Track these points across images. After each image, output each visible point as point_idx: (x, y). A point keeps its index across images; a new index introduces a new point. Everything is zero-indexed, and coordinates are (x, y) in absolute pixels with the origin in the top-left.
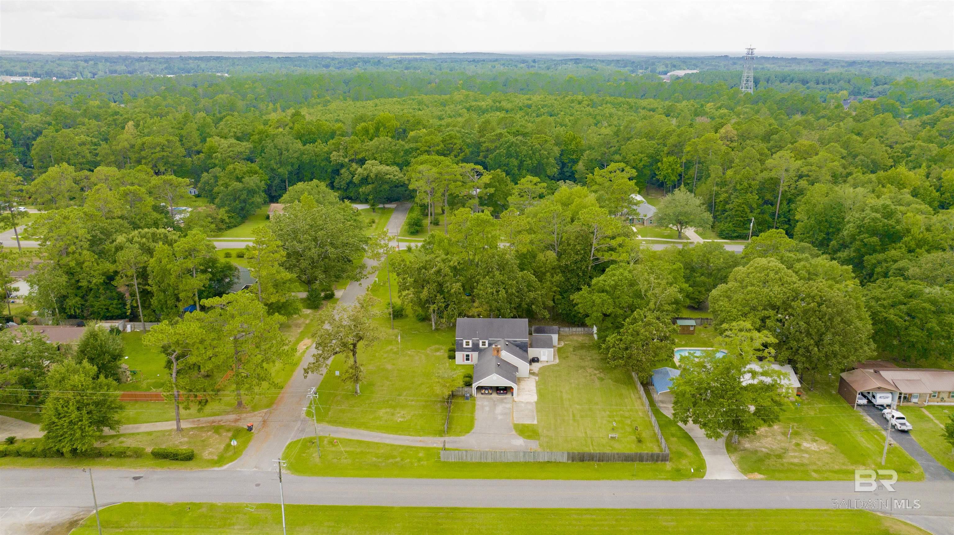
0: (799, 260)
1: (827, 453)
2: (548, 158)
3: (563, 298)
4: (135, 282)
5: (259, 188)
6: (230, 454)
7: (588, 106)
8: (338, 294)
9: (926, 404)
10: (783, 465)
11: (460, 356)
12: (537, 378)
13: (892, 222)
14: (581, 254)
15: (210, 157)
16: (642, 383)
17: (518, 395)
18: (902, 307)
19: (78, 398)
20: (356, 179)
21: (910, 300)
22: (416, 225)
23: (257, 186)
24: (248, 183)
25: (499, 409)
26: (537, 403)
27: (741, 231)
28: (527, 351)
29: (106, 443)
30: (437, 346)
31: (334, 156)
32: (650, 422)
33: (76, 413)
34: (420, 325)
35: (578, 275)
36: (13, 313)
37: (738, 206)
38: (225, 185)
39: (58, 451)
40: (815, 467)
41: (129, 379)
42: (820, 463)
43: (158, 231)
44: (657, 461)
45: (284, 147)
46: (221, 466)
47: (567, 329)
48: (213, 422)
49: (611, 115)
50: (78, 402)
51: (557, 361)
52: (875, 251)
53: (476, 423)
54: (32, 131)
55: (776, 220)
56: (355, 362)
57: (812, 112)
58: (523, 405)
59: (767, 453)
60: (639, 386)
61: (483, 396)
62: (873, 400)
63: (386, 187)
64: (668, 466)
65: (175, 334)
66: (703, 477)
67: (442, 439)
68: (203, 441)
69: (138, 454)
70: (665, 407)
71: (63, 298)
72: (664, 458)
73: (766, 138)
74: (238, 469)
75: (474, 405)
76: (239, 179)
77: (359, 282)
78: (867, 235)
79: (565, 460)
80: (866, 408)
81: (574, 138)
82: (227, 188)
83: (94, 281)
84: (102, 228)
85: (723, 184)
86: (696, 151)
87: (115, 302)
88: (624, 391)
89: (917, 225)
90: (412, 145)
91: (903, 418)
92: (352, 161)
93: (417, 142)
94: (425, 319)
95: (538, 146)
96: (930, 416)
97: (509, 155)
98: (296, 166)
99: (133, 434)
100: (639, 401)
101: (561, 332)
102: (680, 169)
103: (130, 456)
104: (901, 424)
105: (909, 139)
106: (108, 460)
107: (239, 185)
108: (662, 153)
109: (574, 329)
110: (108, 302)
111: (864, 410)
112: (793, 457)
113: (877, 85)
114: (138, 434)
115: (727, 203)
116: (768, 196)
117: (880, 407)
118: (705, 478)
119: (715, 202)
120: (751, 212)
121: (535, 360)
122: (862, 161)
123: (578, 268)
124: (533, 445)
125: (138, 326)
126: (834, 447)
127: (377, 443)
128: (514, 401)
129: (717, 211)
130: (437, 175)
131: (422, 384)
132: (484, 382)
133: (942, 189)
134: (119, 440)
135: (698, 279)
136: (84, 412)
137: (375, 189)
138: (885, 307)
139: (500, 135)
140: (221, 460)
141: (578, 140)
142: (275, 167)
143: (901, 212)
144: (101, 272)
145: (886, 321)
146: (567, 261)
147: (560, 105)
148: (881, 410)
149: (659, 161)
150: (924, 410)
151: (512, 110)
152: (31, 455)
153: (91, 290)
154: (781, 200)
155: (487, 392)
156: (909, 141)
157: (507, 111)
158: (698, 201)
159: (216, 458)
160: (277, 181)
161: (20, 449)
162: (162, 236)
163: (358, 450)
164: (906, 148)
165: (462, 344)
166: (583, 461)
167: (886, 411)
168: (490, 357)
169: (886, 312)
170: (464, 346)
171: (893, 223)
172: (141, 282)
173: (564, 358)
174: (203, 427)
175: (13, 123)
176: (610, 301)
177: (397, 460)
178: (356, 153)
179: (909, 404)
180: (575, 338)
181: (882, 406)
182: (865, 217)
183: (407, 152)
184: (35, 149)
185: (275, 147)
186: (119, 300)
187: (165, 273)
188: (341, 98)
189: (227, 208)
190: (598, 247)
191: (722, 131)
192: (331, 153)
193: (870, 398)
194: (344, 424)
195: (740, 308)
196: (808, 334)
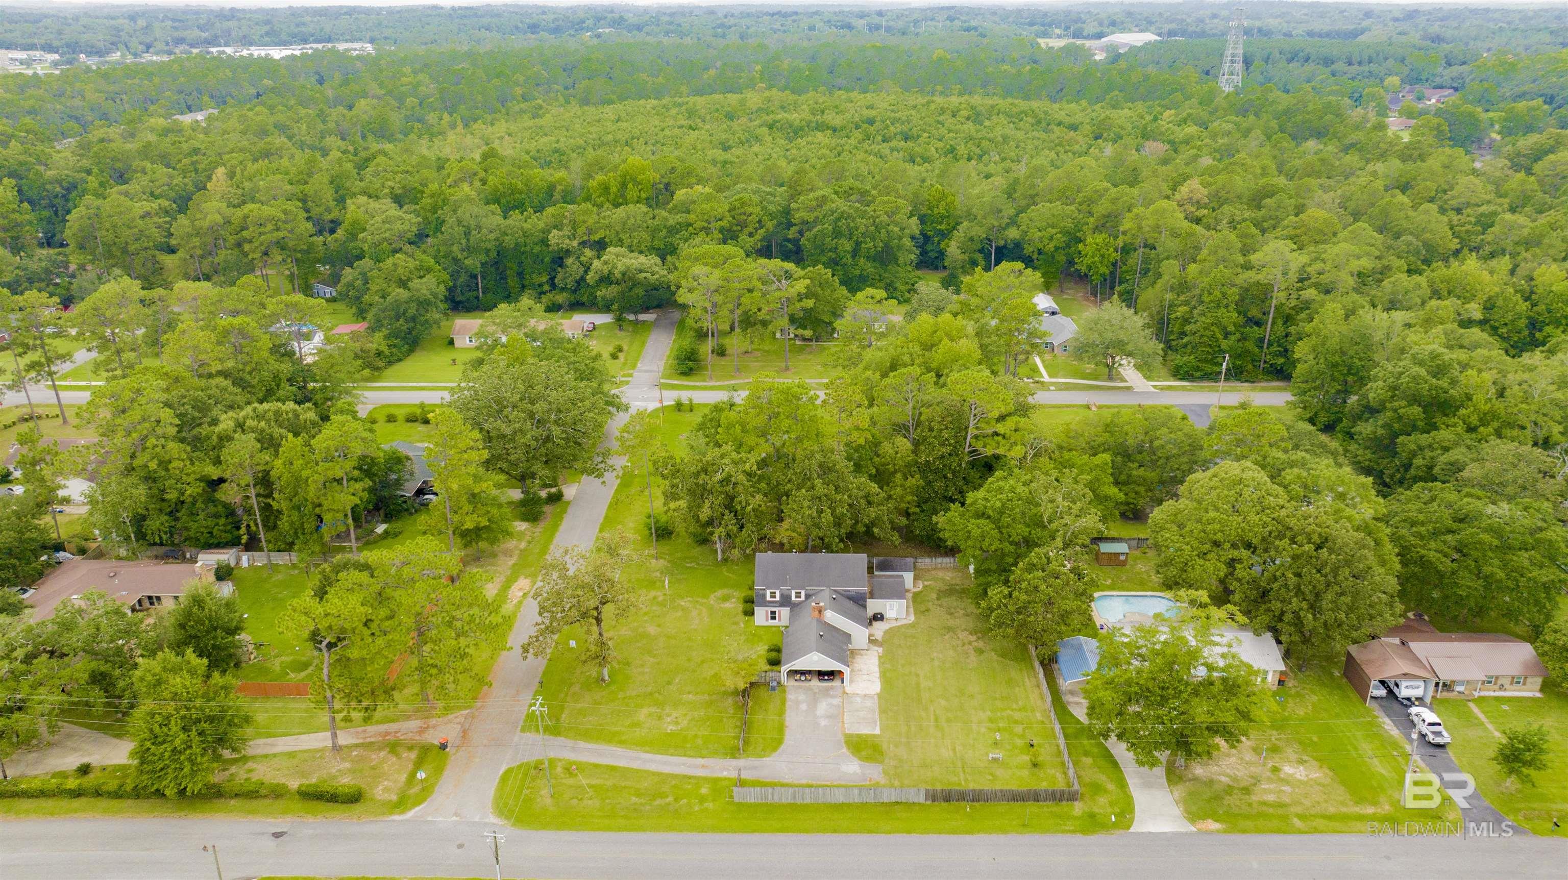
0: (1292, 464)
1: (1319, 784)
2: (900, 238)
3: (922, 511)
4: (252, 492)
5: (435, 296)
6: (415, 790)
7: (968, 119)
8: (570, 491)
9: (1476, 694)
10: (1250, 805)
11: (761, 615)
12: (880, 650)
13: (1444, 383)
14: (950, 445)
15: (353, 236)
16: (1042, 663)
17: (851, 681)
18: (1449, 537)
19: (183, 712)
20: (591, 278)
21: (1462, 526)
22: (689, 359)
23: (432, 293)
24: (418, 290)
25: (823, 707)
26: (879, 695)
27: (1208, 368)
28: (865, 607)
29: (227, 773)
30: (725, 591)
31: (554, 237)
32: (1053, 729)
33: (182, 736)
34: (697, 551)
35: (945, 477)
36: (64, 536)
37: (1205, 329)
38: (380, 294)
39: (158, 790)
40: (1298, 809)
41: (252, 657)
42: (1307, 803)
43: (284, 408)
44: (1061, 800)
45: (473, 223)
46: (403, 812)
47: (927, 560)
48: (388, 733)
49: (1005, 138)
50: (183, 718)
51: (912, 618)
52: (1415, 428)
53: (787, 732)
54: (61, 185)
55: (1265, 350)
56: (601, 634)
57: (1335, 135)
58: (859, 699)
59: (1229, 786)
60: (1037, 664)
61: (797, 684)
62: (1395, 690)
63: (640, 291)
64: (1078, 808)
65: (327, 615)
66: (1129, 827)
67: (734, 763)
68: (373, 768)
69: (277, 793)
70: (1077, 703)
71: (139, 520)
72: (1071, 797)
73: (1256, 200)
74: (430, 818)
75: (783, 702)
76: (403, 284)
77: (601, 480)
78: (1404, 403)
79: (921, 798)
80: (1384, 703)
81: (944, 195)
82: (383, 297)
83: (188, 492)
84: (195, 399)
85: (1183, 287)
86: (1140, 228)
87: (222, 521)
88: (1015, 672)
89: (1482, 388)
90: (680, 218)
91: (1439, 724)
92: (583, 244)
93: (688, 212)
94: (704, 541)
95: (885, 218)
96: (1481, 716)
97: (837, 234)
98: (493, 254)
99: (266, 756)
100: (1036, 691)
101: (919, 565)
102: (1114, 254)
103: (265, 797)
104: (1434, 733)
105: (1488, 197)
106: (233, 802)
107: (402, 294)
108: (1085, 228)
109: (939, 560)
110: (210, 522)
111: (1381, 706)
112: (1267, 792)
113: (1450, 65)
114: (275, 755)
115: (1186, 321)
116: (1254, 312)
117: (1405, 702)
118: (1132, 830)
119: (1169, 319)
120: (1226, 338)
121: (878, 617)
122: (1409, 244)
123: (944, 466)
124: (874, 773)
125: (260, 559)
126: (1331, 774)
127: (637, 771)
128: (844, 692)
129: (1172, 332)
130: (721, 283)
131: (703, 662)
132: (800, 664)
133: (1533, 296)
134: (246, 766)
135: (1134, 473)
136: (193, 733)
137: (622, 293)
138: (1422, 538)
139: (823, 200)
140: (401, 804)
141: (950, 198)
142: (459, 256)
143: (1459, 363)
144: (198, 476)
145: (1423, 562)
146: (927, 456)
147: (922, 118)
148: (1407, 707)
149: (1080, 241)
150: (1471, 705)
151: (843, 128)
152: (117, 795)
153: (183, 502)
154: (1274, 318)
155: (803, 678)
156: (1489, 202)
157: (835, 130)
158: (1139, 321)
159: (394, 797)
160: (463, 279)
161: (99, 785)
162: (290, 415)
163: (609, 783)
164: (1482, 215)
165: (764, 596)
166: (949, 801)
167: (1414, 710)
168: (807, 617)
169: (1423, 547)
170: (768, 598)
171: (1445, 385)
172: (261, 491)
173: (923, 612)
174: (372, 743)
175: (29, 170)
176: (995, 533)
177: (668, 800)
178: (590, 232)
179: (1451, 694)
180: (941, 574)
181: (1409, 699)
182: (1403, 373)
183: (673, 231)
184: (70, 228)
185: (459, 222)
186: (227, 517)
187: (299, 482)
188: (561, 99)
189: (385, 332)
190: (976, 432)
191: (1184, 189)
192: (549, 232)
193: (1392, 686)
194: (587, 735)
195: (1196, 544)
196: (1299, 591)
